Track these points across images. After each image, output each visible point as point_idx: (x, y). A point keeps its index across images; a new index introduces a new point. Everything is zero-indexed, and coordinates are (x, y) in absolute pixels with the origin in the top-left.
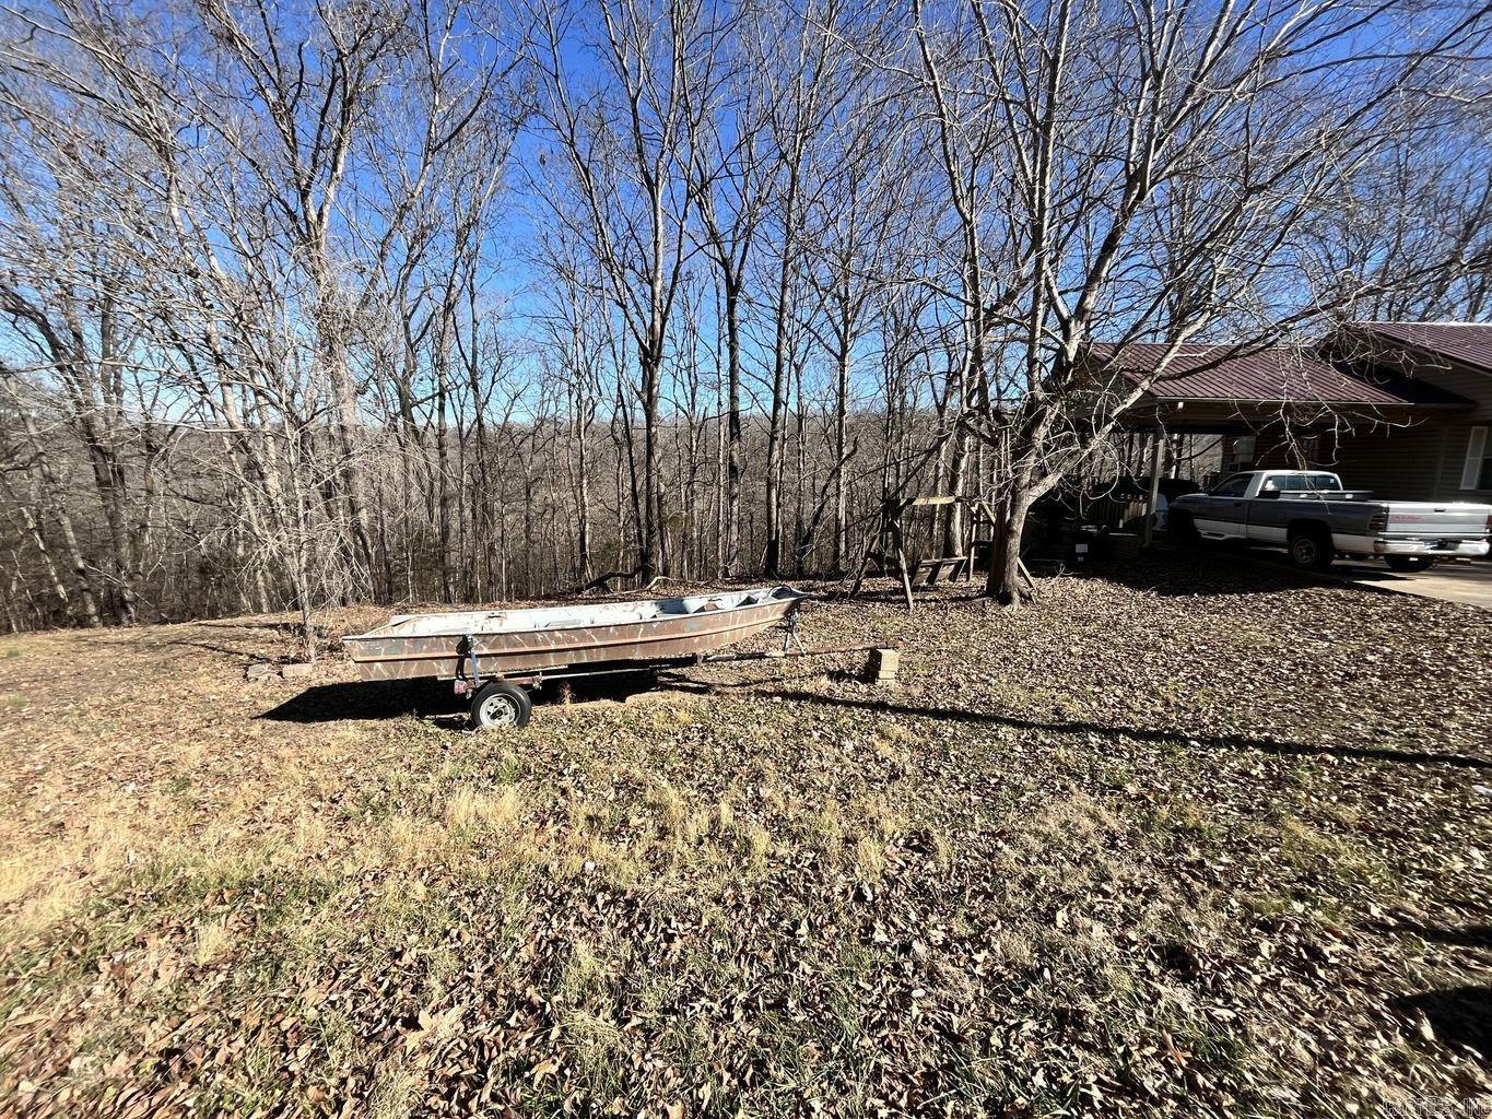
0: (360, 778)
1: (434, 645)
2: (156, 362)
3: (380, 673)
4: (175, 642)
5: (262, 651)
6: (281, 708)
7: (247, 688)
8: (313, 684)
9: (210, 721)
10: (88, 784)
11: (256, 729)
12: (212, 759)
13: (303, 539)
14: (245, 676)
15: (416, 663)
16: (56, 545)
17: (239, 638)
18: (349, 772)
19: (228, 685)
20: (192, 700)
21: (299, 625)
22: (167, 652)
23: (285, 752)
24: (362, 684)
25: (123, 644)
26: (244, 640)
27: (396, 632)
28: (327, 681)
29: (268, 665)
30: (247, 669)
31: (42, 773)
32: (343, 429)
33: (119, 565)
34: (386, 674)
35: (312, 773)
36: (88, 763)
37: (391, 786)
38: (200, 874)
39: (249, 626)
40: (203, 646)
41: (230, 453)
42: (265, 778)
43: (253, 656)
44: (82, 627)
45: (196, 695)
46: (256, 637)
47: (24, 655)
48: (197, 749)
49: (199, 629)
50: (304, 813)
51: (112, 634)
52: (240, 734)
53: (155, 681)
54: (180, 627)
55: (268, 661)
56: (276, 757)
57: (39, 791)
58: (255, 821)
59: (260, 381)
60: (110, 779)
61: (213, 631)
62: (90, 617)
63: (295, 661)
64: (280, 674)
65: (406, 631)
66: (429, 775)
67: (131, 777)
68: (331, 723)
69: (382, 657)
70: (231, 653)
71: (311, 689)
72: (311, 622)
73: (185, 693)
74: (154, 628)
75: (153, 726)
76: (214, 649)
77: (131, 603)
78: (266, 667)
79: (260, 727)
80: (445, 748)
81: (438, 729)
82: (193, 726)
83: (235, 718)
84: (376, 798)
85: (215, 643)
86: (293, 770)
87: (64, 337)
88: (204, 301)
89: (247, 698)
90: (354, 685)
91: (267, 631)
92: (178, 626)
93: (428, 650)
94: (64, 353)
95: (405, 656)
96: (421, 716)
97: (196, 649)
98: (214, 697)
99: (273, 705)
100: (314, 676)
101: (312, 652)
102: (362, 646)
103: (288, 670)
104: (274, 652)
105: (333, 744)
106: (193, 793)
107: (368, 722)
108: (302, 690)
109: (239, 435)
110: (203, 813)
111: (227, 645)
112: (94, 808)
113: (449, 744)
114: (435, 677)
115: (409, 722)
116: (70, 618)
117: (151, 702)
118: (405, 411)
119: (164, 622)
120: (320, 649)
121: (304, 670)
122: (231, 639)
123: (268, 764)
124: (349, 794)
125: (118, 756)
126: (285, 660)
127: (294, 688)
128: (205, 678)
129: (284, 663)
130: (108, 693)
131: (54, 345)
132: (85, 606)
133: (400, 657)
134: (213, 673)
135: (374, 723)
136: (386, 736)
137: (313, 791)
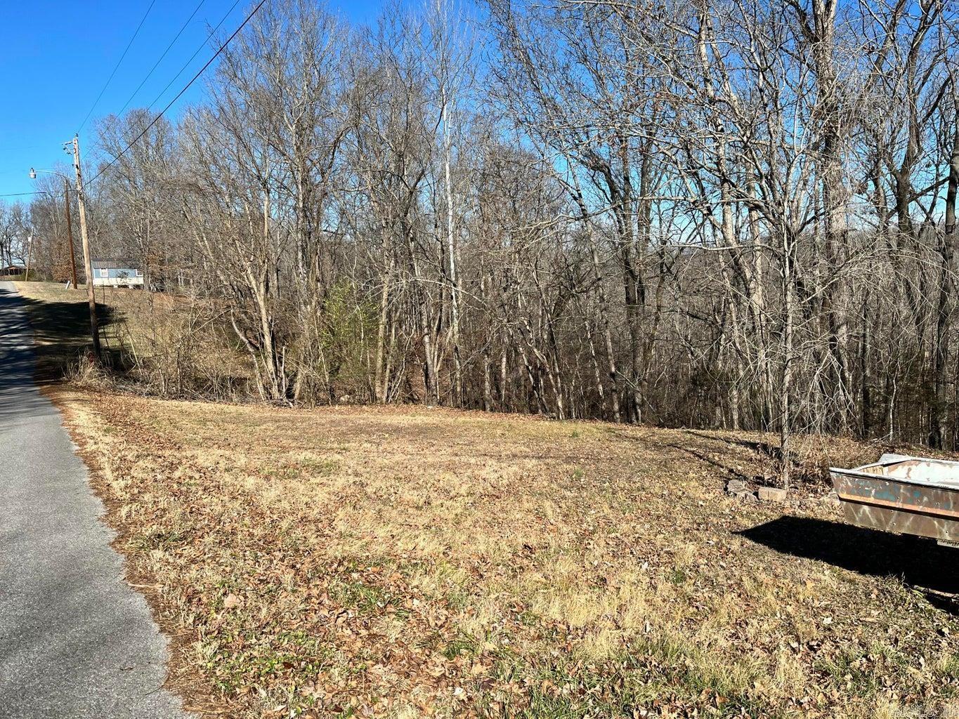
0: (838, 633)
1: (938, 498)
2: (674, 192)
3: (866, 519)
4: (671, 445)
5: (739, 468)
6: (756, 529)
7: (727, 502)
8: (788, 512)
9: (699, 524)
10: (618, 551)
11: (736, 544)
12: (702, 561)
13: (789, 357)
14: (726, 489)
15: (912, 517)
16: (601, 353)
17: (720, 451)
18: (828, 621)
19: (712, 494)
20: (685, 501)
21: (777, 449)
22: (667, 453)
23: (762, 577)
24: (840, 526)
25: (637, 440)
26: (725, 453)
27: (886, 473)
28: (801, 513)
29: (745, 482)
30: (727, 483)
31: (593, 532)
32: (830, 236)
33: (635, 374)
34: (874, 521)
35: (789, 609)
36: (618, 535)
37: (874, 657)
38: (697, 669)
39: (728, 441)
40: (693, 452)
41: (724, 270)
42: (746, 597)
43: (731, 471)
44: (610, 421)
45: (688, 497)
46: (733, 452)
47: (581, 437)
48: (691, 548)
49: (688, 436)
50: (783, 648)
51: (629, 430)
52: (723, 545)
53: (659, 477)
54: (674, 431)
55: (745, 478)
56: (755, 580)
57: (591, 547)
58: (738, 638)
59: (756, 196)
60: (632, 553)
61: (699, 441)
62: (614, 413)
63: (771, 485)
64: (756, 494)
65: (899, 474)
66: (922, 660)
67: (645, 557)
68: (806, 561)
69: (871, 500)
70: (714, 463)
71: (785, 518)
72: (788, 446)
73: (680, 493)
74: (656, 429)
75: (658, 517)
76: (701, 457)
77: (639, 405)
78: (743, 484)
79: (739, 544)
80: (942, 634)
81: (930, 607)
82: (686, 526)
83: (719, 529)
84: (857, 663)
85: (701, 452)
86: (770, 598)
87: (619, 183)
88: (717, 126)
89: (727, 511)
90: (828, 524)
91: (742, 448)
92: (672, 431)
93: (929, 504)
94: (618, 195)
95: (899, 505)
96: (910, 583)
97: (687, 455)
98: (701, 503)
99: (751, 525)
100: (787, 504)
101: (786, 478)
102: (849, 482)
103: (764, 491)
104: (751, 471)
105: (810, 585)
106: (688, 589)
107: (845, 572)
108: (775, 517)
109: (732, 253)
110: (695, 610)
111: (710, 456)
112: (623, 574)
113: (946, 630)
114: (935, 540)
115: (895, 586)
116: (603, 412)
117: (656, 495)
118: (901, 208)
119: (661, 426)
120: (794, 477)
121: (779, 495)
122: (714, 450)
123: (748, 584)
124: (827, 646)
125: (637, 535)
126: (760, 481)
127: (769, 512)
128: (693, 483)
129: (759, 483)
130: (629, 479)
131: (613, 191)
132: (612, 404)
133: (893, 505)
134: (701, 479)
135: (853, 575)
136: (867, 595)
137: (789, 627)
